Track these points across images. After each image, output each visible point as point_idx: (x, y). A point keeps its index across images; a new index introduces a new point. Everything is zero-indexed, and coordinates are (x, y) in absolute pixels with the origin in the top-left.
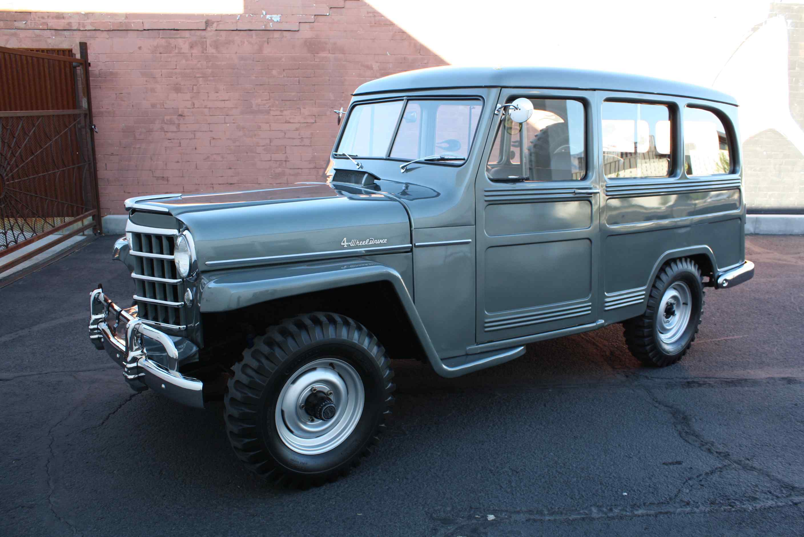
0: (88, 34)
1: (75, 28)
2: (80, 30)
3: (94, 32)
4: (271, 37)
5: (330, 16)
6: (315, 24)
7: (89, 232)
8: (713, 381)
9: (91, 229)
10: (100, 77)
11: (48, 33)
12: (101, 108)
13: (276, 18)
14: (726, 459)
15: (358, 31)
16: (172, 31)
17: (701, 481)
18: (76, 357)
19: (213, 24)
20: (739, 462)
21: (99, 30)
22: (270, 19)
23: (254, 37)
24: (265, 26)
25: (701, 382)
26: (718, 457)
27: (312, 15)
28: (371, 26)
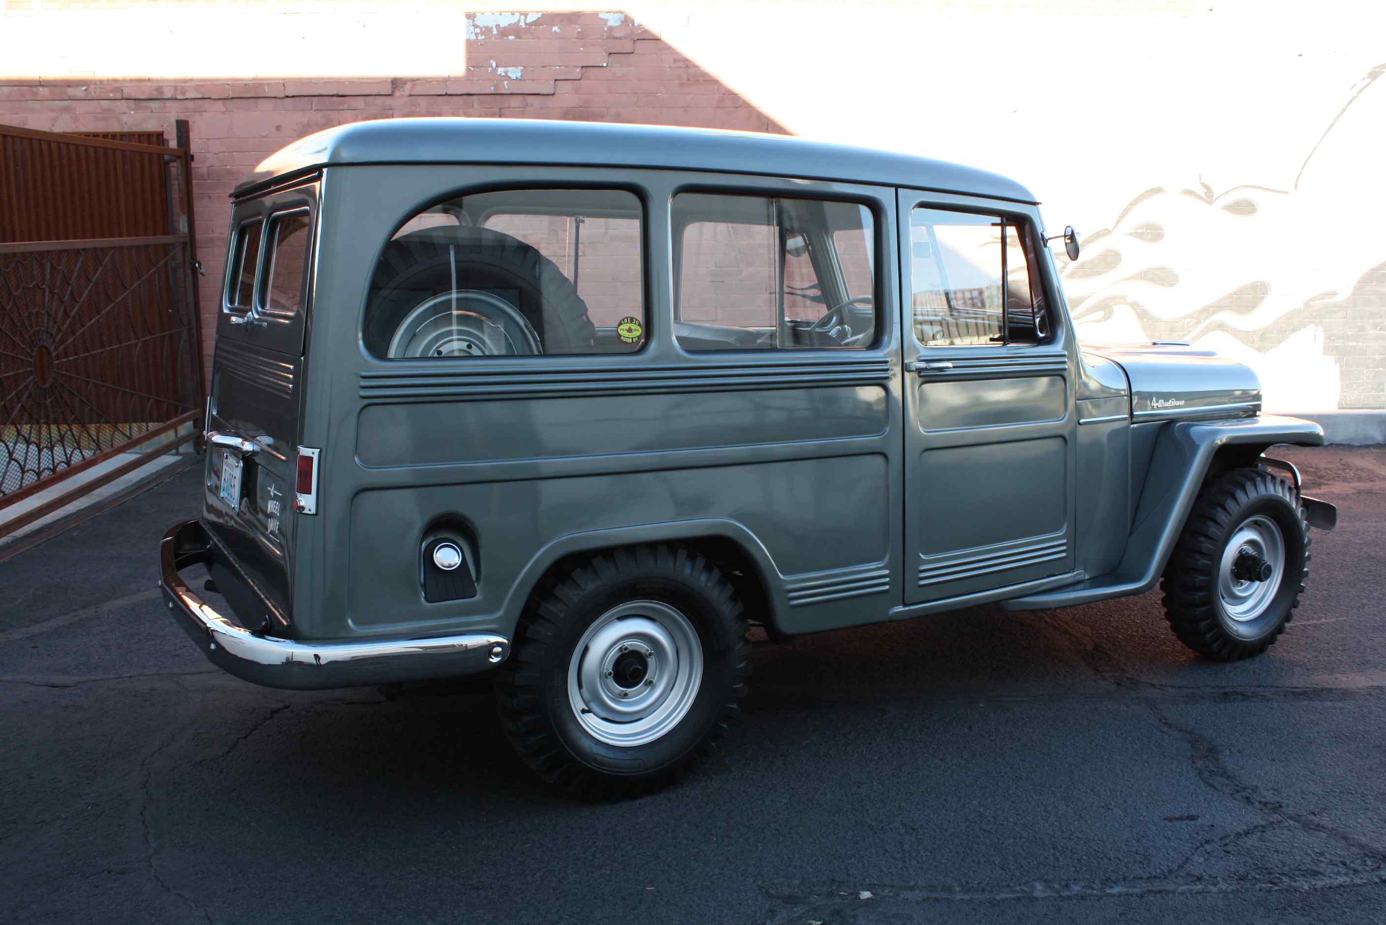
0: (191, 105)
1: (168, 96)
2: (176, 99)
3: (200, 102)
4: (506, 105)
5: (608, 68)
6: (582, 81)
7: (187, 448)
8: (1270, 691)
9: (191, 443)
10: (209, 178)
11: (122, 106)
12: (211, 232)
13: (515, 73)
14: (1276, 813)
15: (657, 93)
16: (335, 99)
17: (1226, 845)
18: (177, 652)
19: (405, 84)
20: (1296, 818)
21: (209, 98)
22: (503, 74)
23: (476, 106)
24: (496, 86)
25: (1249, 694)
26: (1262, 810)
27: (578, 67)
28: (681, 85)
